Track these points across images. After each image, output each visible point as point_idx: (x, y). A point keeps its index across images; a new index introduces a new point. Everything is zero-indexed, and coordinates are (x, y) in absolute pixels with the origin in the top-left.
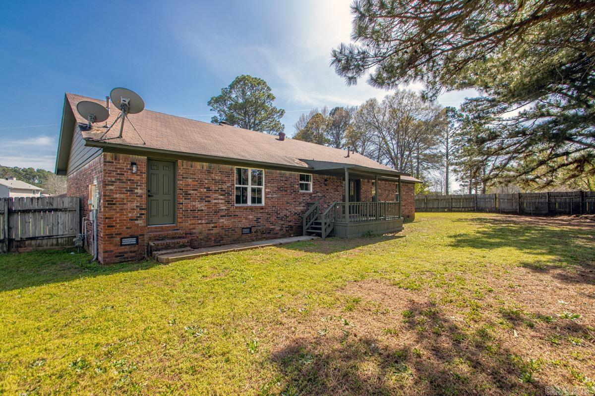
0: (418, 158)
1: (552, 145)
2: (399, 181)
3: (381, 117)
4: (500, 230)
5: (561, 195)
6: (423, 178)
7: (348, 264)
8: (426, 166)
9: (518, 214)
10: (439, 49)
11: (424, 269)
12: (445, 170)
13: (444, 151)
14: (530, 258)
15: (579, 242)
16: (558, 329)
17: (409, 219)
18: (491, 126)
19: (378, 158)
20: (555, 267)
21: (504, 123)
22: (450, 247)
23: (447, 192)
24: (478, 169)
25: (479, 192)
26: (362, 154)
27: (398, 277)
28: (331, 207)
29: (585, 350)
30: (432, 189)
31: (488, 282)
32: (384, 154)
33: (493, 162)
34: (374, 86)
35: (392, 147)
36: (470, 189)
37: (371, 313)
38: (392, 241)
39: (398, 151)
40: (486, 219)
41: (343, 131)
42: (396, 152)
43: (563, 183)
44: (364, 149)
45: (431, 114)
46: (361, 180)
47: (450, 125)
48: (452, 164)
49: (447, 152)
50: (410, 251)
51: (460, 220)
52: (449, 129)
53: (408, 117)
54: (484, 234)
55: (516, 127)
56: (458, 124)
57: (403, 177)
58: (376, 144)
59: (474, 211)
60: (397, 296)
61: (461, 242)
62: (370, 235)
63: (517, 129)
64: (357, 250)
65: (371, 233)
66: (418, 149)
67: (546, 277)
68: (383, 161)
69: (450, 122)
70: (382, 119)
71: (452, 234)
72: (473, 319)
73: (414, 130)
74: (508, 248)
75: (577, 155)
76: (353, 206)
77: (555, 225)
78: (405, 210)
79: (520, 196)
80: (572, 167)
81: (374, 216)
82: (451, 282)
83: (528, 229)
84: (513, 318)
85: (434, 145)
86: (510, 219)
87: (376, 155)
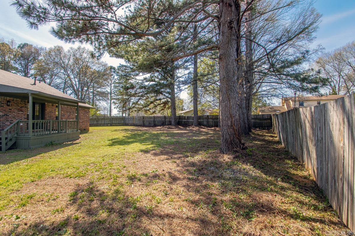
0: (93, 93)
1: (155, 95)
2: (78, 106)
3: (67, 61)
4: (134, 134)
5: (158, 117)
6: (96, 105)
7: (28, 169)
8: (98, 98)
9: (142, 126)
10: (101, 30)
11: (90, 162)
12: (109, 102)
13: (109, 91)
14: (144, 147)
15: (162, 138)
16: (150, 178)
17: (85, 131)
18: (132, 82)
19: (64, 89)
20: (152, 150)
21: (137, 81)
22: (108, 146)
23: (110, 114)
24: (126, 103)
25: (127, 115)
26: (50, 85)
27: (70, 171)
28: (12, 124)
29: (158, 184)
30: (102, 113)
31: (125, 162)
32: (68, 87)
33: (133, 100)
34: (56, 37)
35: (75, 83)
36: (123, 114)
37: (44, 202)
38: (71, 147)
39: (79, 86)
40: (129, 129)
41: (33, 64)
42: (78, 87)
43: (159, 112)
44: (52, 81)
45: (101, 67)
46: (46, 103)
47: (112, 77)
48: (113, 99)
49: (111, 92)
50: (83, 152)
51: (116, 130)
52: (112, 79)
53: (87, 66)
54: (127, 137)
55: (142, 84)
56: (117, 77)
57: (80, 104)
58: (62, 79)
59: (123, 125)
60: (67, 184)
61: (115, 142)
62: (52, 144)
63: (142, 85)
64: (38, 157)
65: (53, 143)
66: (93, 87)
67: (148, 155)
68: (68, 92)
69: (112, 75)
70: (67, 63)
71: (111, 138)
72: (113, 185)
73: (91, 75)
74: (136, 143)
75: (163, 100)
76: (37, 124)
77: (155, 131)
78: (82, 125)
79: (143, 117)
80: (162, 105)
81: (57, 130)
82: (105, 167)
83: (145, 133)
84: (132, 179)
85: (104, 86)
86: (139, 129)
87: (62, 86)
